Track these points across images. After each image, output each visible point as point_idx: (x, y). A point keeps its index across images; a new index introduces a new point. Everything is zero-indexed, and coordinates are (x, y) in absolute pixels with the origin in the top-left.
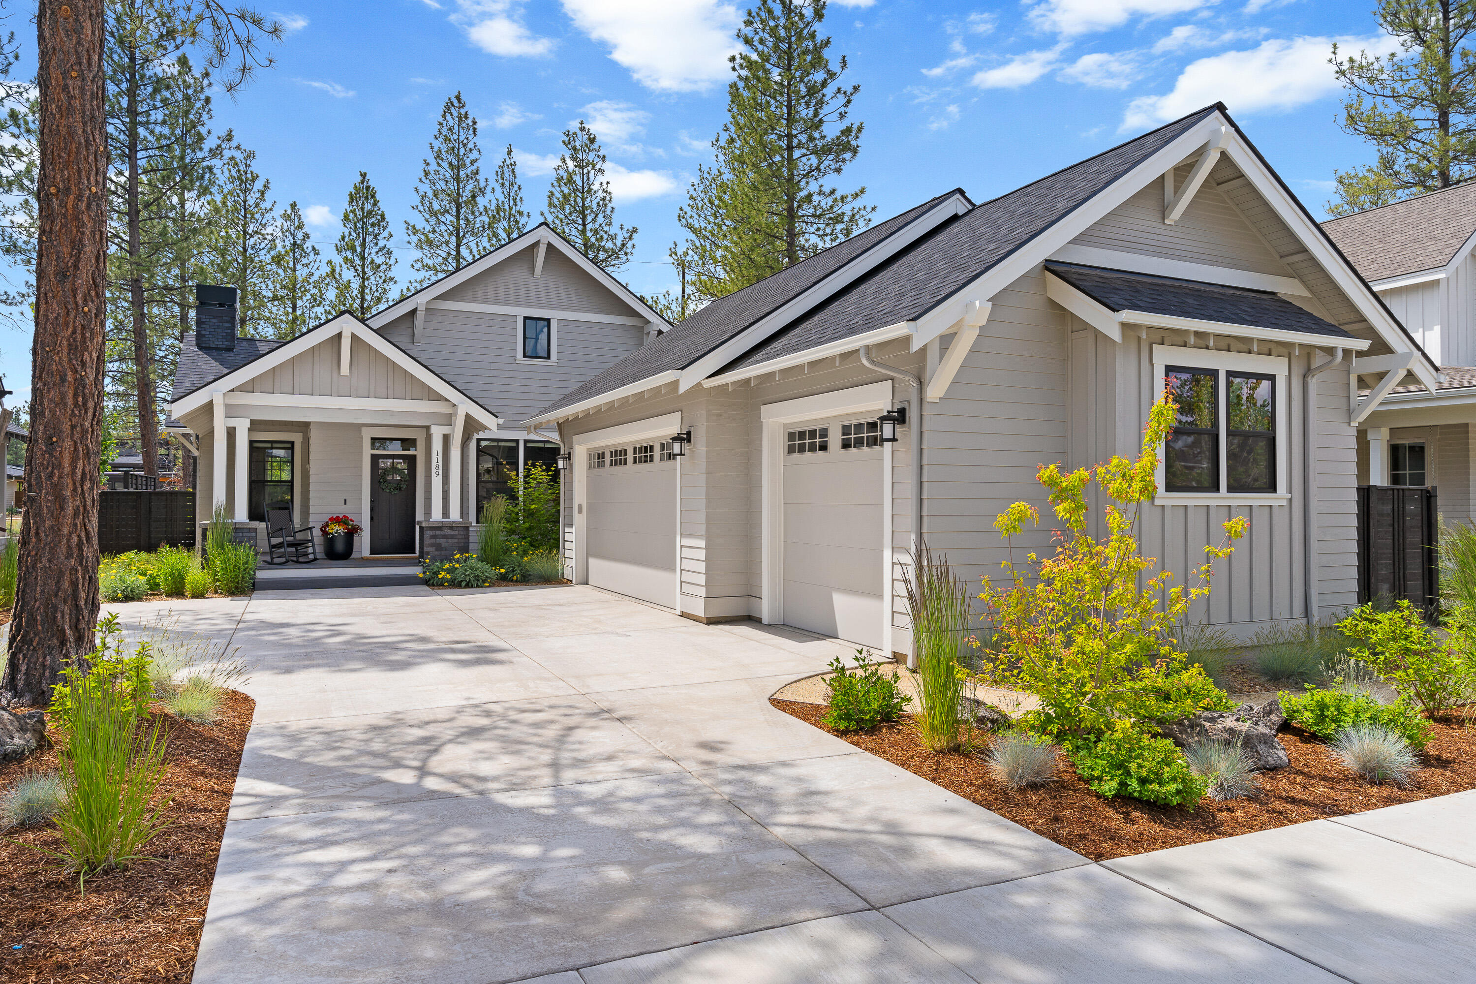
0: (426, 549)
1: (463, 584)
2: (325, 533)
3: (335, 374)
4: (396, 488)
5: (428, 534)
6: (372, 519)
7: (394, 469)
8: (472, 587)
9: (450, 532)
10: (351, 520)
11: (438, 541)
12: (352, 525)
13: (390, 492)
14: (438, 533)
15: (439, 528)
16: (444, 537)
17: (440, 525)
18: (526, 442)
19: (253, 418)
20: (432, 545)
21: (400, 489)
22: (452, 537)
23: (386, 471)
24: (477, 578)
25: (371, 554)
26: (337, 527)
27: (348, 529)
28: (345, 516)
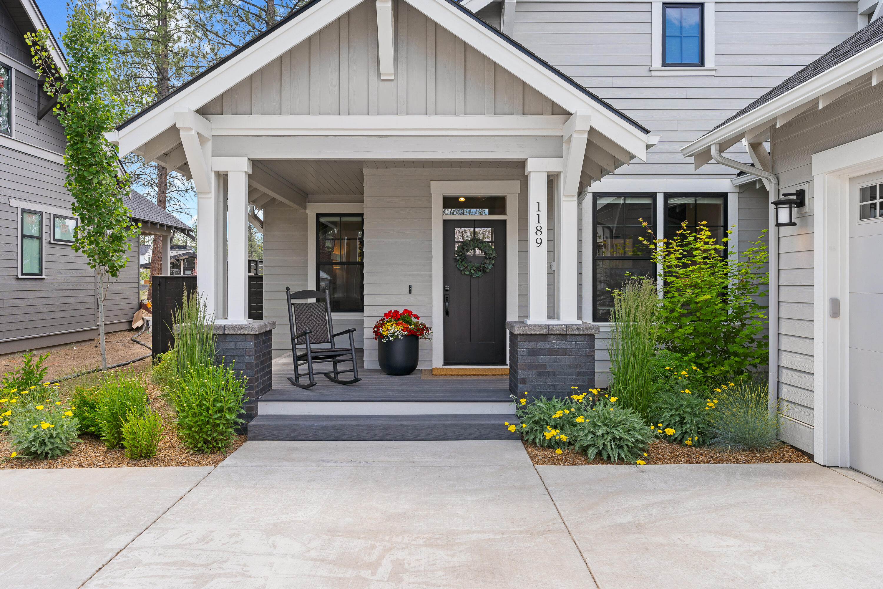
0: (521, 374)
1: (592, 453)
2: (378, 334)
3: (373, 77)
4: (478, 269)
5: (524, 347)
6: (446, 313)
7: (476, 242)
8: (609, 460)
9: (562, 345)
10: (416, 317)
11: (542, 359)
12: (417, 324)
13: (471, 275)
14: (541, 345)
15: (543, 337)
16: (551, 352)
17: (545, 332)
18: (667, 196)
19: (252, 157)
20: (531, 367)
21: (484, 270)
22: (564, 352)
23: (465, 245)
24: (619, 442)
25: (445, 363)
26: (394, 328)
27: (410, 331)
28: (406, 311)
